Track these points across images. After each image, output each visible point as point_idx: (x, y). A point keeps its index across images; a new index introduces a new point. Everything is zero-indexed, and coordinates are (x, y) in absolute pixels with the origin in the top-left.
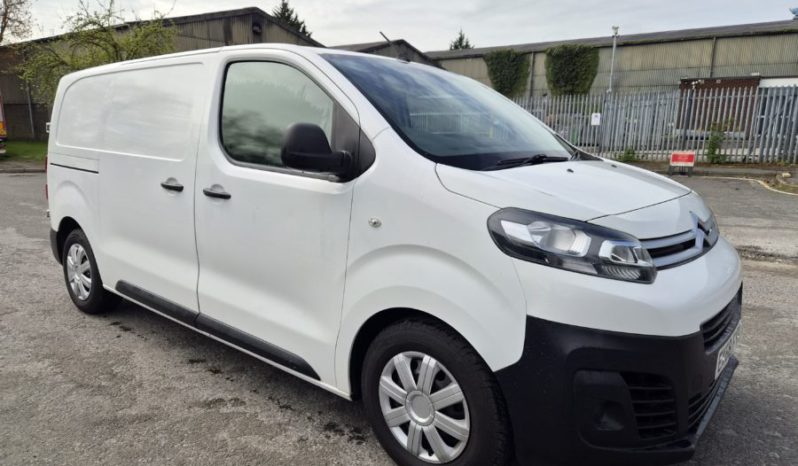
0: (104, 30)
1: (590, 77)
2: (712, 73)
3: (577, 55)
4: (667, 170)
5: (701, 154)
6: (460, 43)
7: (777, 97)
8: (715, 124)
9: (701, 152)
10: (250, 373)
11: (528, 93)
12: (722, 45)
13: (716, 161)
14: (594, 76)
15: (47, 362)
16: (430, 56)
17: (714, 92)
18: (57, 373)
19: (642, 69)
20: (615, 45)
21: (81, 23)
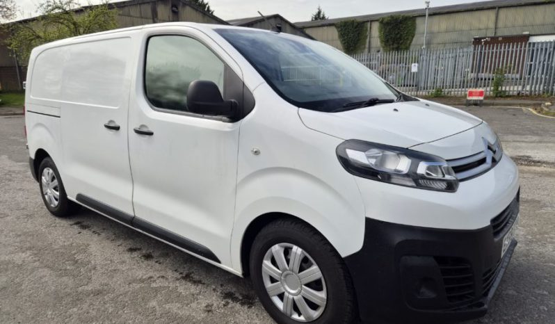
0: (67, 13)
1: (410, 37)
2: (495, 33)
3: (401, 22)
4: (465, 102)
5: (489, 90)
6: (318, 16)
7: (542, 49)
8: (498, 69)
9: (488, 89)
10: (172, 257)
11: (366, 50)
12: (503, 13)
13: (500, 95)
14: (413, 37)
15: (29, 253)
16: (297, 26)
17: (497, 46)
18: (35, 261)
19: (447, 31)
20: (427, 14)
21: (50, 8)
